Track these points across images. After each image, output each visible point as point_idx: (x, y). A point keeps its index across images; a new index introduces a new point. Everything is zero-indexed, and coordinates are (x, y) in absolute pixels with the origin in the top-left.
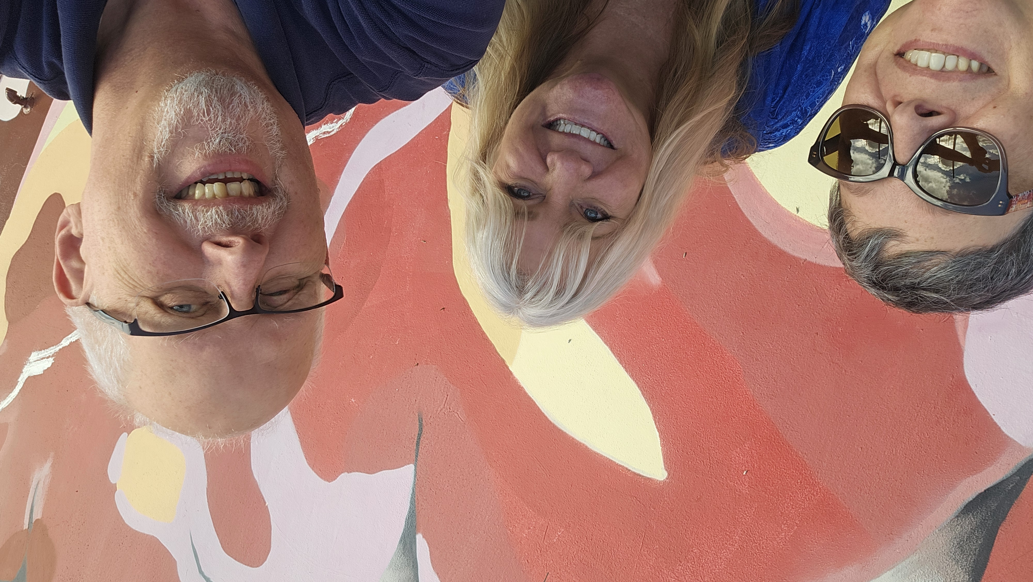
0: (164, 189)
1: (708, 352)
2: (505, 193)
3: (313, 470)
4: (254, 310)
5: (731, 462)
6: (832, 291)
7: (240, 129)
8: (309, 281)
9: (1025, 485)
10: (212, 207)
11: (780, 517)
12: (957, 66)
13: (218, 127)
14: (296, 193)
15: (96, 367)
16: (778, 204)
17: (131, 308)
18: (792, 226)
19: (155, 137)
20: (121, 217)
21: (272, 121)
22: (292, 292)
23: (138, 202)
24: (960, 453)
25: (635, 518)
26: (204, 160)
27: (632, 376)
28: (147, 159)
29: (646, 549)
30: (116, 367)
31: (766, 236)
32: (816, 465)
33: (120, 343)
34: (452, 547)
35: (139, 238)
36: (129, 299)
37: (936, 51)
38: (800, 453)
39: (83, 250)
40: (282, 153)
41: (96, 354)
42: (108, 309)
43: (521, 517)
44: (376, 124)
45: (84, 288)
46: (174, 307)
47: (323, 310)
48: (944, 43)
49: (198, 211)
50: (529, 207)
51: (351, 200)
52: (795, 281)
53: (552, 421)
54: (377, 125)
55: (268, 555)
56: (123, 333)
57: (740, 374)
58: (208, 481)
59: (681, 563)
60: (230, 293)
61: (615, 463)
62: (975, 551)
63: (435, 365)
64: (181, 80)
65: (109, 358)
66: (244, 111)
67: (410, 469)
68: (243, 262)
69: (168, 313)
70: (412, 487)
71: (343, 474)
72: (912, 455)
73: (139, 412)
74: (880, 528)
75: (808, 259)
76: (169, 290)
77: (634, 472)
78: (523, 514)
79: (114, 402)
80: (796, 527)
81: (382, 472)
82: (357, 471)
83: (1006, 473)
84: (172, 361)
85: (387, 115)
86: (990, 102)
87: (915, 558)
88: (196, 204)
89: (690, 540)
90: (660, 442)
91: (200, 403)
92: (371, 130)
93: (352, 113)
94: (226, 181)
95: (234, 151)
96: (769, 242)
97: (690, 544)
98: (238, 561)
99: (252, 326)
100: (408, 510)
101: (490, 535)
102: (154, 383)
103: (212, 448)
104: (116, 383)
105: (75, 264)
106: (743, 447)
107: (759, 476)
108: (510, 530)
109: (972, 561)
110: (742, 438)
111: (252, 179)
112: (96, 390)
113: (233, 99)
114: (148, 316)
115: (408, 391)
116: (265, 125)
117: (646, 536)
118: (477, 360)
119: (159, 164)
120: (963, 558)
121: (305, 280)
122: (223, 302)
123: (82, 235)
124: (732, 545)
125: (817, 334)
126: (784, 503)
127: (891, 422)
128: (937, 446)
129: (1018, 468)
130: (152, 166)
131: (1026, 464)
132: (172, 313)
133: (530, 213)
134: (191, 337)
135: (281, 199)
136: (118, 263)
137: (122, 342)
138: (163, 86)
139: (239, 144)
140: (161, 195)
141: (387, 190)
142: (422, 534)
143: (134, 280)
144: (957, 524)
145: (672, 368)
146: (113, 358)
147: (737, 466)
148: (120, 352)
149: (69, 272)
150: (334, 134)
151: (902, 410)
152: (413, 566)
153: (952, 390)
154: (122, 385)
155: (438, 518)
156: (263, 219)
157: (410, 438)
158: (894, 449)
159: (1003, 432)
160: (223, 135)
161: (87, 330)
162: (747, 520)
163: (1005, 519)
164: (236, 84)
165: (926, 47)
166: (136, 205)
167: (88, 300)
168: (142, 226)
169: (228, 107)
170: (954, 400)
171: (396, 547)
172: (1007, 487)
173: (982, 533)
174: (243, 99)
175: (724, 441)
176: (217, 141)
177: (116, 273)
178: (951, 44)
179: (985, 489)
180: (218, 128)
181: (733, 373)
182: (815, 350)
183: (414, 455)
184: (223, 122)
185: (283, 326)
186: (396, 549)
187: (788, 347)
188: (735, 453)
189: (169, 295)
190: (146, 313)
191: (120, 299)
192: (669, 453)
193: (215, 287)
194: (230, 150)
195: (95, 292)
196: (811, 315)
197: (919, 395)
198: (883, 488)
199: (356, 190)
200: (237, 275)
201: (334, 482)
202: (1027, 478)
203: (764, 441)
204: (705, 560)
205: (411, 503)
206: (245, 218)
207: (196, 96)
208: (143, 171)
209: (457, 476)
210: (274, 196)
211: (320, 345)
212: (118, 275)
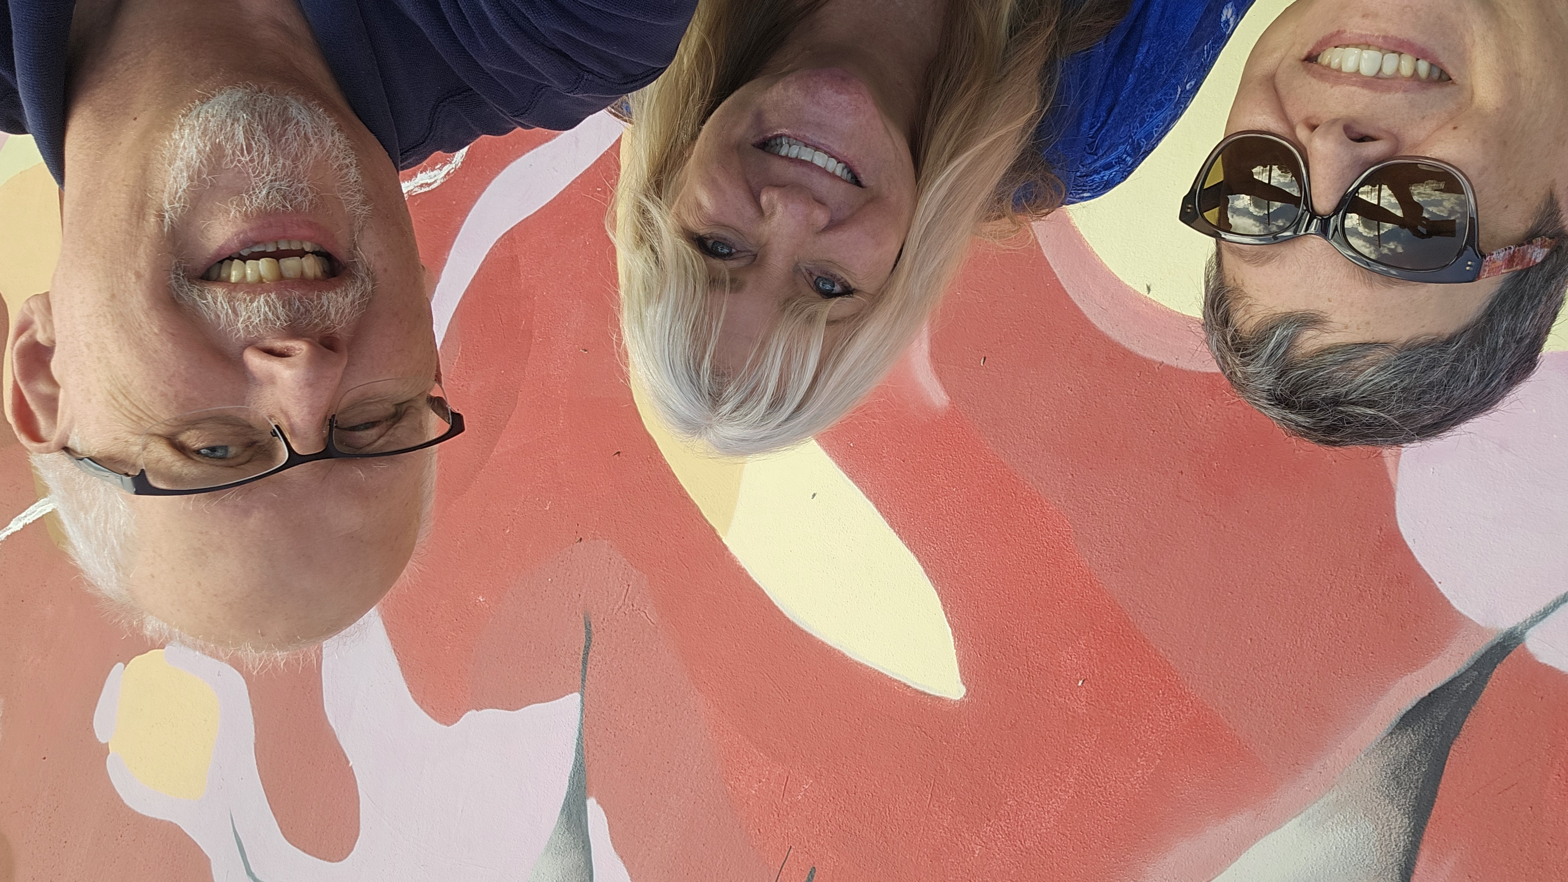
0: (183, 265)
1: (1021, 506)
2: (694, 248)
3: (421, 707)
4: (327, 453)
5: (1059, 669)
6: (1202, 408)
7: (299, 174)
8: (410, 407)
9: (1486, 683)
10: (260, 294)
11: (1134, 746)
12: (1398, 70)
13: (265, 171)
14: (386, 270)
15: (82, 547)
16: (1119, 281)
17: (134, 454)
18: (1141, 313)
19: (165, 186)
20: (117, 311)
21: (347, 161)
22: (384, 424)
23: (144, 287)
24: (1394, 640)
25: (919, 758)
26: (245, 222)
27: (909, 546)
28: (153, 219)
29: (938, 804)
30: (113, 546)
31: (1102, 329)
32: (1186, 667)
33: (119, 508)
34: (642, 815)
35: (145, 343)
36: (132, 439)
37: (1368, 46)
38: (1161, 650)
39: (55, 366)
40: (364, 210)
41: (82, 526)
42: (98, 456)
43: (748, 765)
44: (503, 169)
45: (58, 424)
46: (202, 451)
47: (434, 451)
48: (1382, 34)
49: (238, 301)
50: (731, 271)
51: (468, 287)
52: (1147, 396)
53: (791, 618)
54: (505, 171)
55: (356, 841)
56: (124, 492)
57: (1069, 536)
58: (255, 732)
59: (990, 821)
60: (288, 427)
61: (887, 676)
62: (1418, 782)
63: (608, 539)
64: (205, 100)
65: (102, 532)
66: (305, 147)
67: (573, 701)
68: (307, 380)
69: (192, 459)
70: (577, 728)
71: (468, 713)
72: (1325, 647)
73: (152, 614)
74: (1281, 756)
75: (1165, 362)
76: (192, 424)
77: (915, 689)
78: (750, 760)
79: (112, 600)
80: (1159, 761)
81: (531, 706)
82: (491, 707)
83: (1459, 667)
84: (202, 533)
85: (519, 156)
86: (1447, 122)
87: (1331, 797)
88: (234, 290)
89: (1002, 788)
90: (953, 643)
91: (247, 596)
92: (496, 179)
93: (464, 154)
94: (278, 255)
95: (290, 208)
96: (1108, 337)
97: (1003, 792)
98: (310, 854)
99: (324, 478)
100: (572, 763)
101: (700, 794)
102: (173, 569)
103: (267, 666)
104: (114, 570)
105: (43, 388)
106: (1076, 645)
107: (1101, 687)
108: (730, 785)
109: (1412, 797)
110: (1074, 632)
111: (319, 251)
112: (83, 583)
113: (287, 129)
114: (161, 465)
115: (566, 583)
116: (338, 167)
117: (936, 784)
118: (672, 529)
119: (173, 228)
120: (1400, 794)
121: (405, 406)
122: (278, 441)
123: (54, 342)
124: (1065, 791)
125: (1182, 473)
126: (1140, 725)
127: (1294, 599)
128: (1361, 632)
129: (1476, 659)
130: (162, 231)
131: (1486, 652)
132: (198, 459)
133: (733, 281)
134: (229, 496)
135: (363, 280)
136: (113, 382)
137: (121, 507)
138: (177, 109)
139: (297, 198)
140: (179, 275)
141: (523, 272)
142: (596, 798)
143: (138, 408)
144: (1391, 745)
145: (969, 531)
146: (109, 532)
147: (1069, 674)
148: (120, 522)
149: (33, 400)
150: (437, 187)
151: (1309, 582)
152: (583, 847)
153: (1380, 549)
154: (124, 574)
155: (620, 773)
156: (336, 313)
157: (573, 652)
158: (1299, 640)
159: (1454, 608)
160: (273, 183)
161: (65, 489)
162: (1086, 753)
163: (1458, 734)
164: (291, 106)
165: (1356, 42)
166: (141, 290)
167: (67, 442)
168: (151, 323)
169: (279, 141)
170: (1383, 563)
171: (557, 820)
172: (1461, 687)
173: (1427, 755)
174: (301, 129)
175: (1049, 637)
176: (264, 192)
177: (110, 397)
178: (1392, 36)
179: (1429, 691)
180: (265, 174)
181: (1060, 535)
182: (1179, 497)
183: (580, 678)
184: (273, 164)
185: (371, 477)
186: (556, 823)
187: (1139, 493)
188: (1065, 654)
189: (194, 431)
190: (159, 460)
191: (117, 439)
192: (967, 658)
193: (264, 419)
194: (284, 206)
195: (76, 431)
196: (1172, 446)
197: (1332, 557)
198: (1284, 697)
199: (474, 274)
200: (299, 399)
201: (455, 725)
202: (1489, 674)
203: (1107, 635)
204: (1025, 815)
205: (577, 751)
206: (309, 311)
207: (229, 124)
208: (148, 238)
209: (646, 708)
210: (353, 277)
211: (430, 506)
212: (113, 402)
